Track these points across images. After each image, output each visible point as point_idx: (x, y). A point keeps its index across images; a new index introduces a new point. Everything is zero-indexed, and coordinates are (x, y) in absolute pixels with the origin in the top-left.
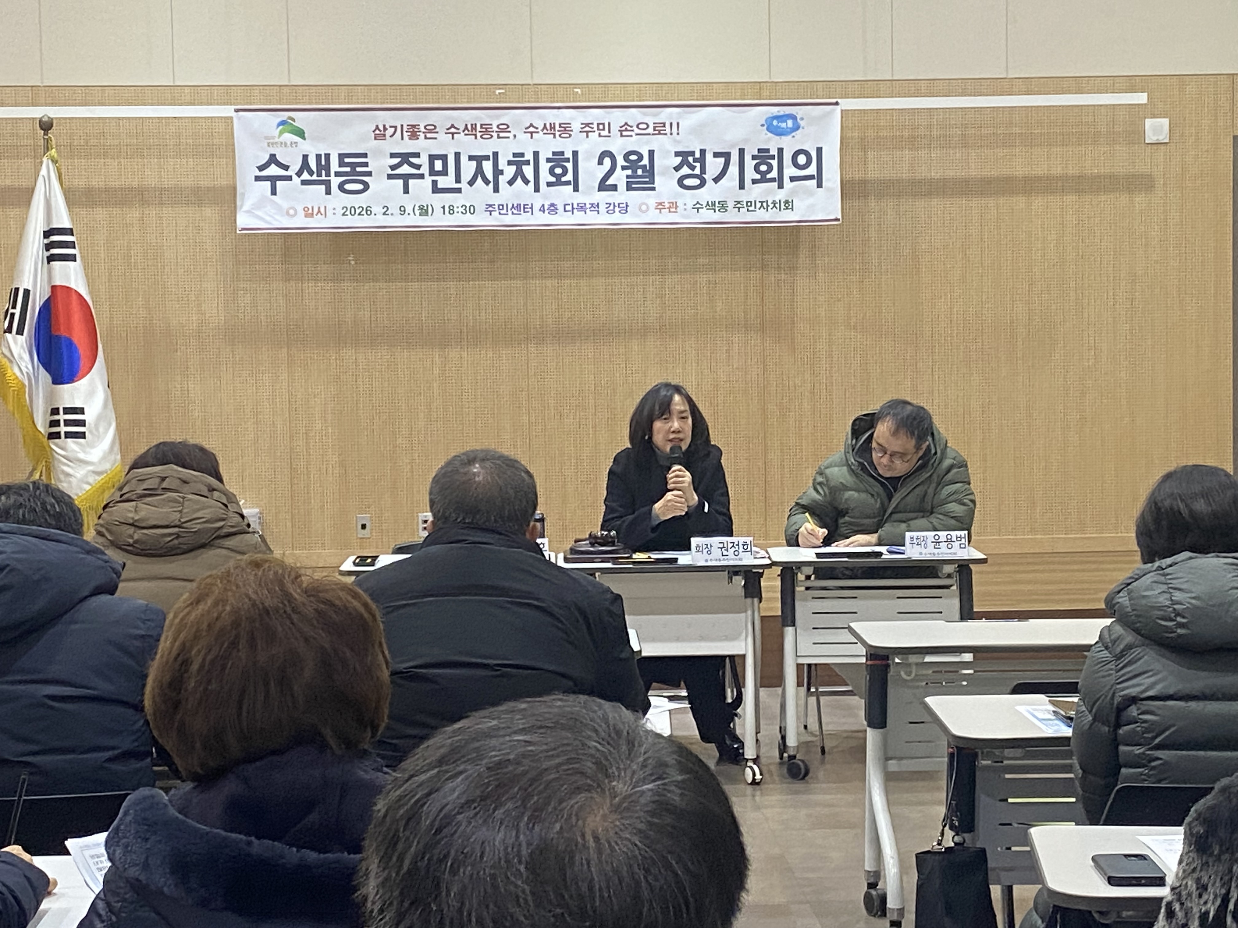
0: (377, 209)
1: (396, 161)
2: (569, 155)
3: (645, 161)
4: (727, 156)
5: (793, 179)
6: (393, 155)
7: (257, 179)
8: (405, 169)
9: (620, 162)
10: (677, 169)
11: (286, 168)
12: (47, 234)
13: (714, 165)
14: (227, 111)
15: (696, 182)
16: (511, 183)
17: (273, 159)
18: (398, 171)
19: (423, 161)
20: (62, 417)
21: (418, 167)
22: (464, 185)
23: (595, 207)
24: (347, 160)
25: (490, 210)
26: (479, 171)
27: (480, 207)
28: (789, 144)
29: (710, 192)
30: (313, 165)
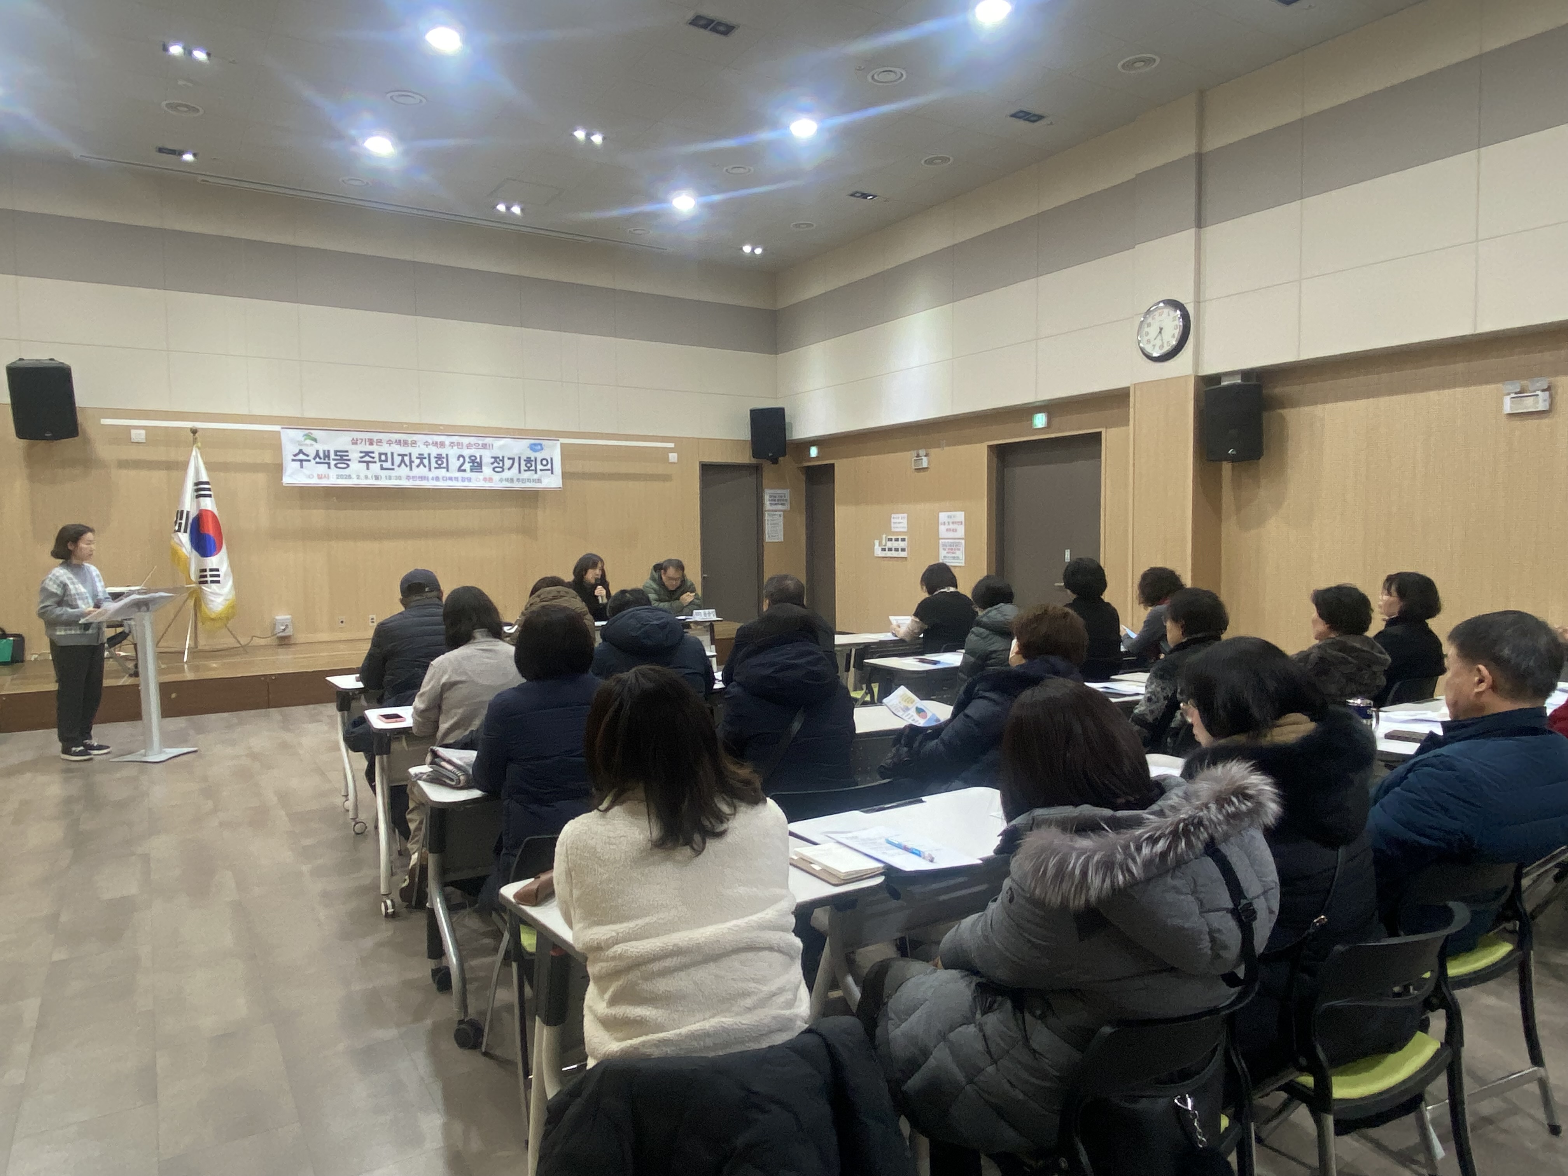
0: (354, 476)
1: (362, 455)
2: (444, 455)
3: (478, 460)
4: (513, 459)
5: (541, 470)
6: (361, 452)
7: (293, 460)
8: (367, 459)
9: (467, 460)
10: (492, 463)
11: (308, 456)
12: (197, 484)
13: (508, 463)
14: (277, 428)
15: (500, 470)
16: (418, 466)
17: (301, 452)
18: (364, 459)
19: (376, 455)
20: (208, 573)
21: (373, 458)
22: (395, 467)
23: (457, 479)
24: (338, 453)
25: (408, 478)
26: (403, 461)
28: (539, 456)
29: (507, 474)
30: (321, 455)
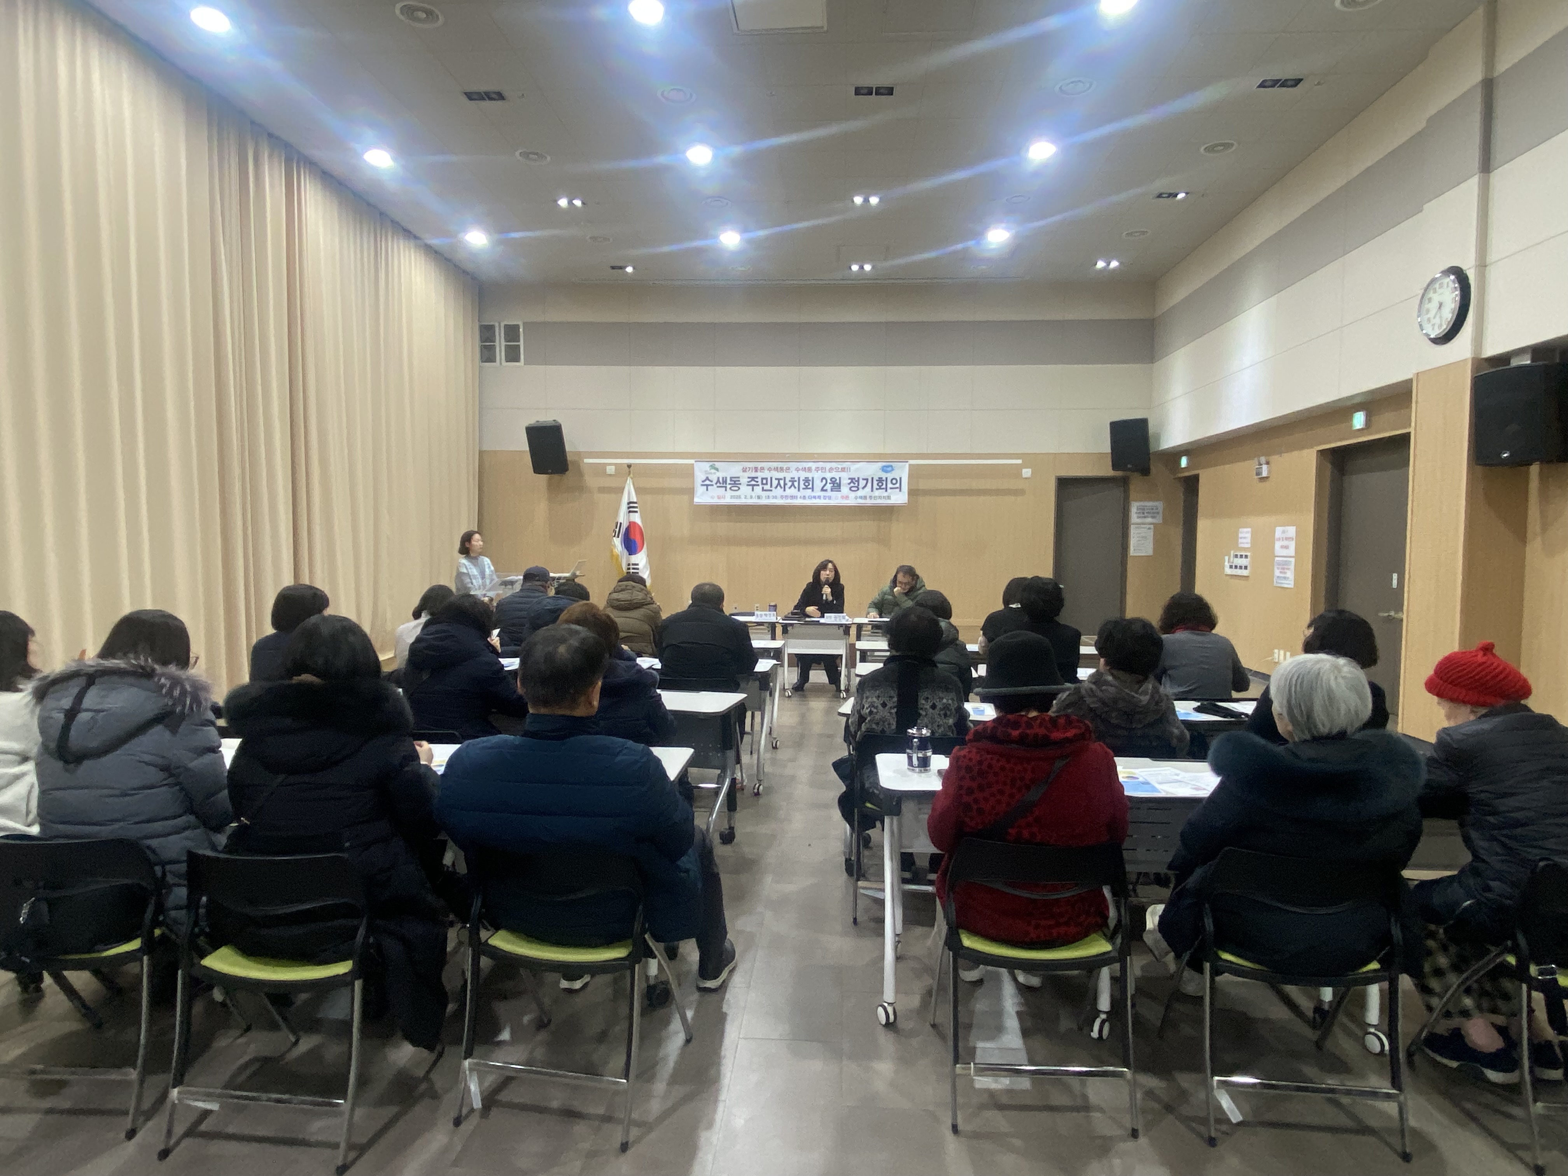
0: (743, 497)
1: (750, 480)
2: (810, 478)
3: (838, 481)
4: (867, 480)
5: (891, 488)
6: (749, 478)
7: (702, 485)
8: (753, 483)
9: (829, 481)
10: (849, 484)
11: (712, 481)
12: (629, 503)
13: (862, 483)
14: (692, 461)
15: (856, 489)
16: (790, 487)
17: (707, 479)
18: (750, 483)
19: (759, 480)
20: (631, 567)
21: (757, 482)
22: (773, 489)
23: (819, 497)
24: (733, 479)
25: (782, 497)
26: (779, 484)
27: (779, 496)
28: (890, 476)
29: (861, 493)
30: (721, 480)
